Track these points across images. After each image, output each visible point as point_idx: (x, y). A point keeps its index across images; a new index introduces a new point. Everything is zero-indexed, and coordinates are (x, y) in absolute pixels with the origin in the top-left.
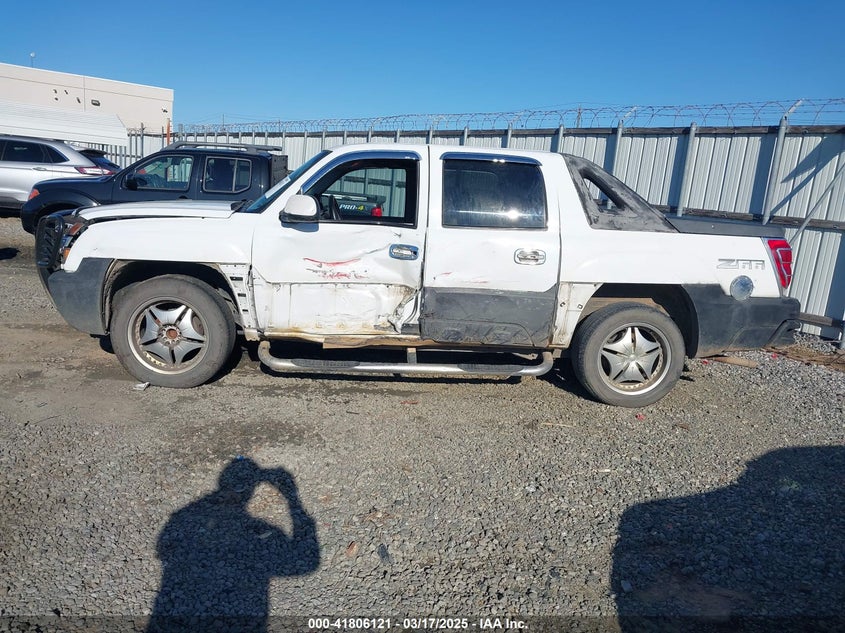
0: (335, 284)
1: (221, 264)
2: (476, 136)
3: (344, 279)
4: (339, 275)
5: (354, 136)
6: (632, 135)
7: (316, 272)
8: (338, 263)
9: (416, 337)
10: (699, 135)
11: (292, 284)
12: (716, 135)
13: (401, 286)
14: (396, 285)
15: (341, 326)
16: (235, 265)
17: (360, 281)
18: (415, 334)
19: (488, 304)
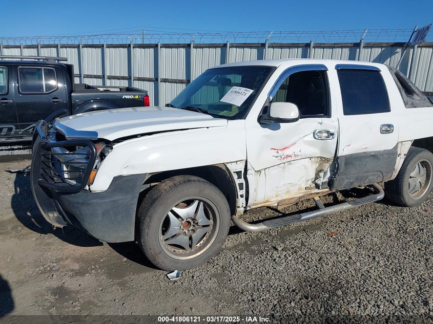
0: (284, 163)
1: (228, 163)
2: (165, 47)
3: (289, 159)
4: (288, 156)
5: (66, 47)
6: (273, 47)
7: (277, 157)
8: (285, 148)
9: (327, 190)
10: (314, 47)
11: (266, 169)
12: (323, 48)
13: (318, 157)
14: (315, 158)
15: (288, 192)
16: (236, 162)
17: (297, 157)
18: (327, 188)
19: (367, 162)
